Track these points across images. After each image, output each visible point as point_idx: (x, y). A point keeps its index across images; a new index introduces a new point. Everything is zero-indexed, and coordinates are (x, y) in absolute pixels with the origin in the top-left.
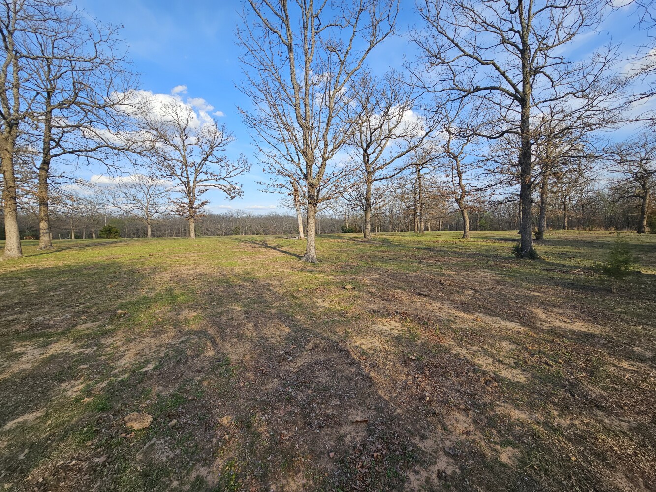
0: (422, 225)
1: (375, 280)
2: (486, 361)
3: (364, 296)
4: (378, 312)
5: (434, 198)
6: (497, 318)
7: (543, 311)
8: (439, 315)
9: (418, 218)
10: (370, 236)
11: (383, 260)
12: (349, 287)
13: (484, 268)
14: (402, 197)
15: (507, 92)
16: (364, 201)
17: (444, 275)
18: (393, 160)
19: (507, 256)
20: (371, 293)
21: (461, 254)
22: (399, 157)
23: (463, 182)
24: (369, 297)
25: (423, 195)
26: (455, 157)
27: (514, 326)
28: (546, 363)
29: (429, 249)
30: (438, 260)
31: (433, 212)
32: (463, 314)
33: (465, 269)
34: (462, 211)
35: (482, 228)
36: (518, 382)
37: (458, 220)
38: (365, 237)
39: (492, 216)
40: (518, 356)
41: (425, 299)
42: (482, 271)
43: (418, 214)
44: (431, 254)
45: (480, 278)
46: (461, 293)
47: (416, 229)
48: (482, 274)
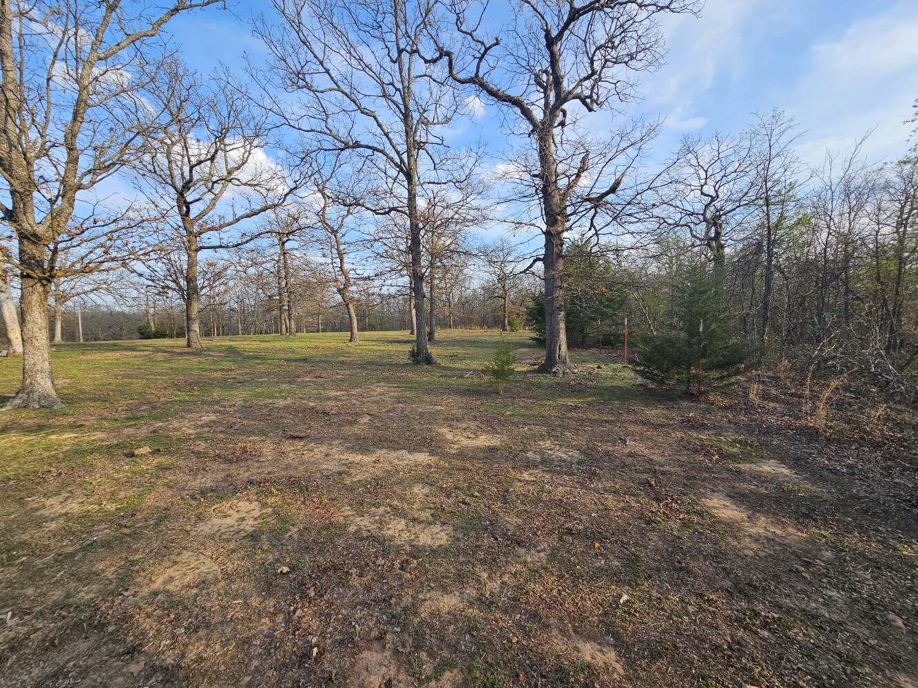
0: (293, 323)
1: (207, 425)
2: (398, 526)
3: (181, 463)
4: (212, 491)
5: (307, 285)
6: (403, 451)
7: (449, 429)
8: (325, 467)
9: (286, 314)
10: (200, 342)
11: (224, 384)
12: (145, 450)
13: (379, 382)
14: (258, 280)
15: (392, 159)
16: (183, 283)
17: (329, 399)
18: (238, 220)
19: (402, 362)
20: (198, 454)
21: (350, 363)
22: (248, 216)
23: (347, 266)
24: (192, 462)
25: (292, 280)
26: (334, 232)
27: (423, 457)
28: (464, 503)
29: (305, 360)
30: (320, 377)
31: (309, 305)
32: (361, 457)
33: (357, 386)
34: (347, 305)
35: (372, 328)
36: (440, 546)
37: (343, 318)
38: (189, 345)
39: (382, 312)
40: (434, 503)
41: (302, 443)
42: (377, 387)
43: (286, 308)
44: (308, 367)
45: (377, 396)
46: (355, 422)
47: (284, 331)
48: (378, 389)
